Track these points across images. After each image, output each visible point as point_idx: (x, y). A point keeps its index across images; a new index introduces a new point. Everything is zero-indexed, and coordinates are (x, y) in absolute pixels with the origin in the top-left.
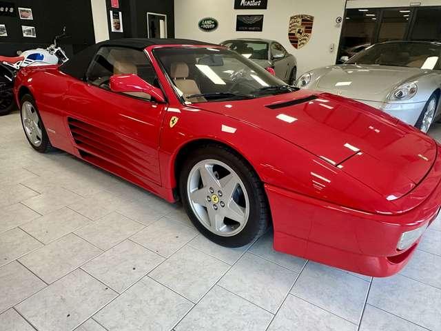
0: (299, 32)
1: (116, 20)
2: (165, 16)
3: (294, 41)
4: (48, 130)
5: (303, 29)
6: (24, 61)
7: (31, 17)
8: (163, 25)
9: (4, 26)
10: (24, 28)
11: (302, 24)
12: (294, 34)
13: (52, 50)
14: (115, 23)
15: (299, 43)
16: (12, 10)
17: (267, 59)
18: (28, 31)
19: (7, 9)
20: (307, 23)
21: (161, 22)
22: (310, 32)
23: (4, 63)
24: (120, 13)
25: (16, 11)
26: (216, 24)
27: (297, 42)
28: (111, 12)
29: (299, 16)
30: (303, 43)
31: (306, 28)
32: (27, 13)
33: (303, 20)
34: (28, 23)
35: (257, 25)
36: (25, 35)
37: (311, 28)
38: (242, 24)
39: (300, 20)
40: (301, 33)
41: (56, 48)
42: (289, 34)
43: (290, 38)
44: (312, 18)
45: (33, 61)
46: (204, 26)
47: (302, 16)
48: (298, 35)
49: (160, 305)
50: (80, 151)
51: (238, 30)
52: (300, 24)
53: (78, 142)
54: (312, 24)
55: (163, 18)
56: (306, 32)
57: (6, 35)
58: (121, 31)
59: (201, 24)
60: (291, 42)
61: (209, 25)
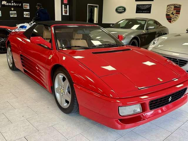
0: (172, 14)
1: (65, 9)
2: (98, 5)
3: (169, 19)
4: (14, 60)
5: (175, 12)
6: (18, 29)
7: (28, 8)
8: (96, 10)
9: (16, 12)
10: (25, 13)
11: (174, 9)
12: (169, 15)
13: (32, 24)
14: (65, 11)
15: (172, 20)
16: (20, 5)
17: (143, 29)
18: (26, 14)
19: (18, 4)
20: (177, 9)
21: (96, 9)
22: (179, 14)
23: (8, 29)
24: (68, 6)
25: (22, 5)
26: (125, 9)
27: (171, 19)
28: (63, 5)
29: (172, 5)
30: (175, 20)
31: (176, 11)
32: (27, 6)
33: (175, 7)
34: (27, 10)
35: (148, 10)
36: (24, 16)
37: (180, 11)
38: (139, 10)
39: (173, 7)
40: (173, 14)
41: (33, 23)
42: (166, 15)
43: (167, 17)
44: (180, 6)
45: (22, 29)
46: (118, 11)
47: (174, 5)
48: (171, 16)
49: (25, 129)
50: (24, 69)
51: (137, 12)
52: (173, 9)
53: (23, 66)
54: (180, 9)
55: (96, 7)
56: (176, 13)
57: (16, 16)
58: (68, 14)
59: (116, 10)
60: (167, 19)
61: (121, 10)
